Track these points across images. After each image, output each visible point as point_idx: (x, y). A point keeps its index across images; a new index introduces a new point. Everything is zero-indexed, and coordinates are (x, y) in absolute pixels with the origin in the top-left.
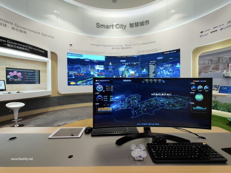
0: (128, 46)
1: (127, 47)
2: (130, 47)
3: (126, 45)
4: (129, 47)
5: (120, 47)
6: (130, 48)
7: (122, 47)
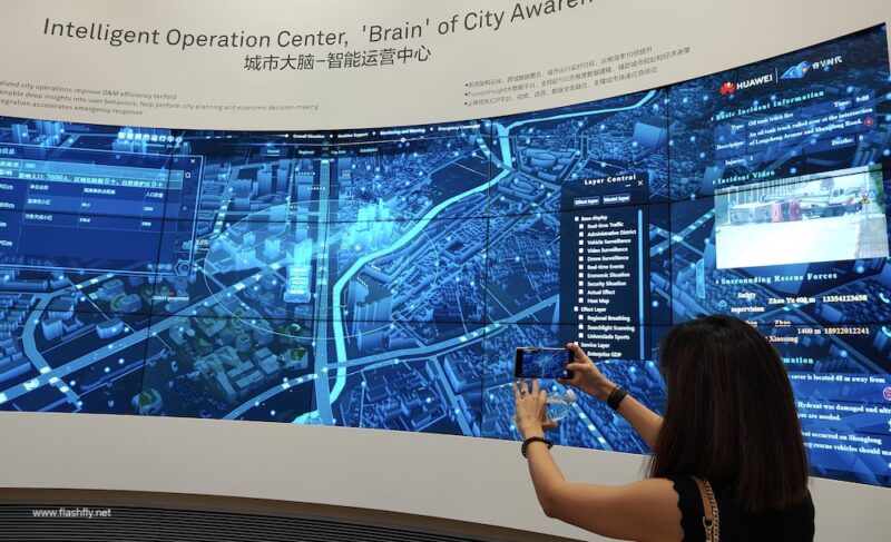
0: (390, 43)
1: (381, 45)
2: (412, 43)
3: (376, 33)
4: (399, 45)
5: (320, 52)
6: (405, 54)
7: (336, 48)
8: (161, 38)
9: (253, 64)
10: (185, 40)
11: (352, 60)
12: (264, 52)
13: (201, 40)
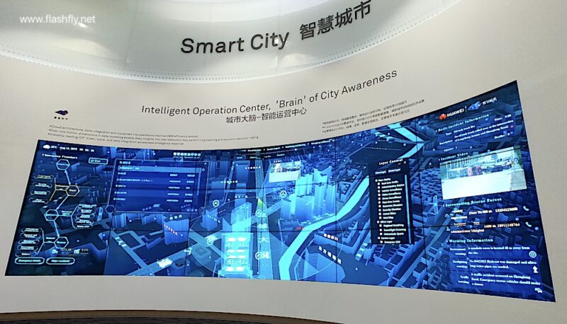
0: (289, 108)
1: (285, 109)
2: (298, 107)
3: (282, 104)
4: (292, 108)
5: (258, 114)
7: (265, 111)
8: (191, 112)
9: (229, 120)
10: (201, 112)
11: (272, 116)
12: (234, 115)
13: (207, 112)
